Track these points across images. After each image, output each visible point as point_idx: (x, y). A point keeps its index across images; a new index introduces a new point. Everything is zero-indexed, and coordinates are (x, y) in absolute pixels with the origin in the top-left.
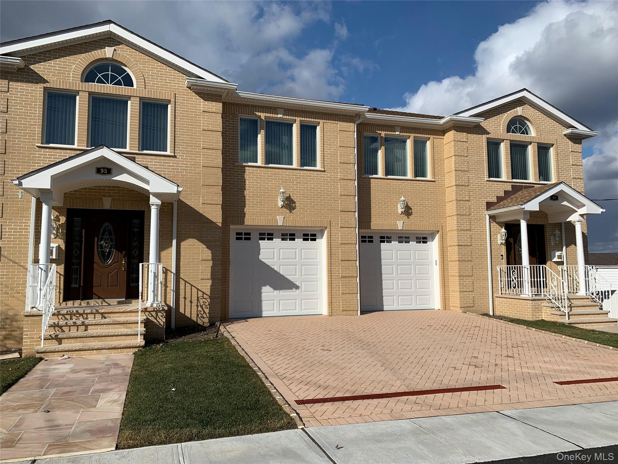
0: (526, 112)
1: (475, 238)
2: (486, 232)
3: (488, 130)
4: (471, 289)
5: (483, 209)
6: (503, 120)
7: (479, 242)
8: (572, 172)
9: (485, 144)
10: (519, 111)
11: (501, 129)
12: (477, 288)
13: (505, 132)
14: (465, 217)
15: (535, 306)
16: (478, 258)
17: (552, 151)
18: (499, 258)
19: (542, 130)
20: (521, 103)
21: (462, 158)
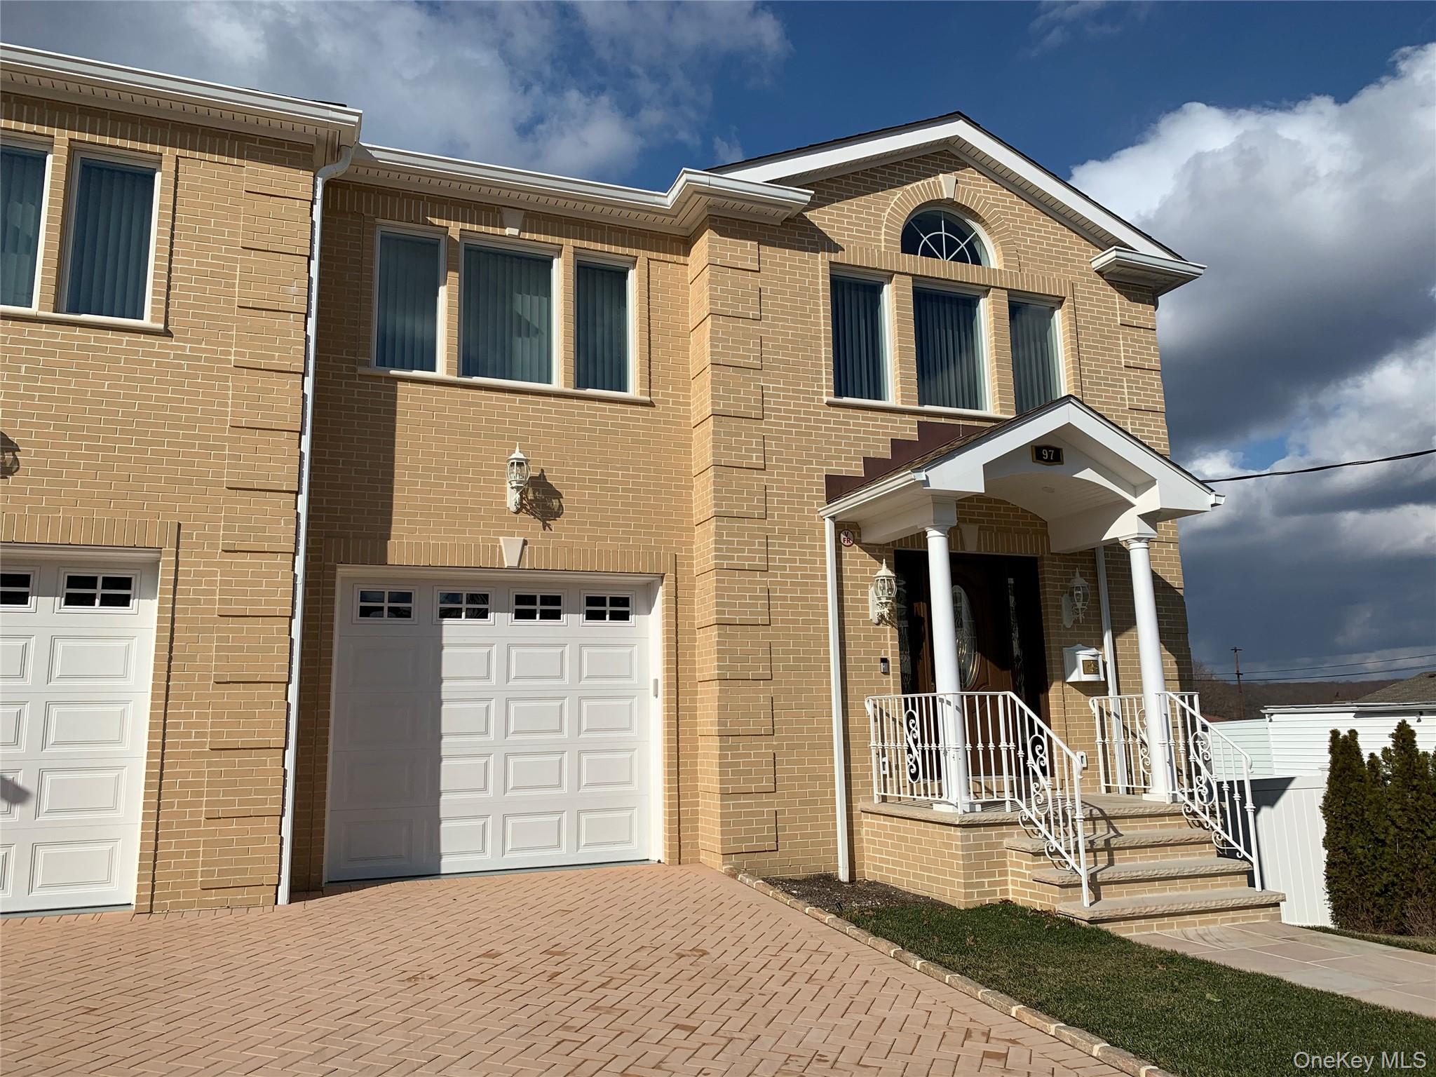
0: (969, 192)
1: (785, 598)
2: (824, 577)
3: (836, 239)
4: (767, 784)
5: (815, 498)
6: (889, 210)
7: (800, 614)
8: (1126, 391)
9: (822, 285)
10: (945, 185)
11: (883, 237)
12: (789, 779)
13: (895, 249)
14: (746, 523)
15: (979, 846)
16: (797, 668)
17: (1060, 321)
18: (875, 668)
19: (1022, 252)
20: (950, 162)
21: (741, 323)
